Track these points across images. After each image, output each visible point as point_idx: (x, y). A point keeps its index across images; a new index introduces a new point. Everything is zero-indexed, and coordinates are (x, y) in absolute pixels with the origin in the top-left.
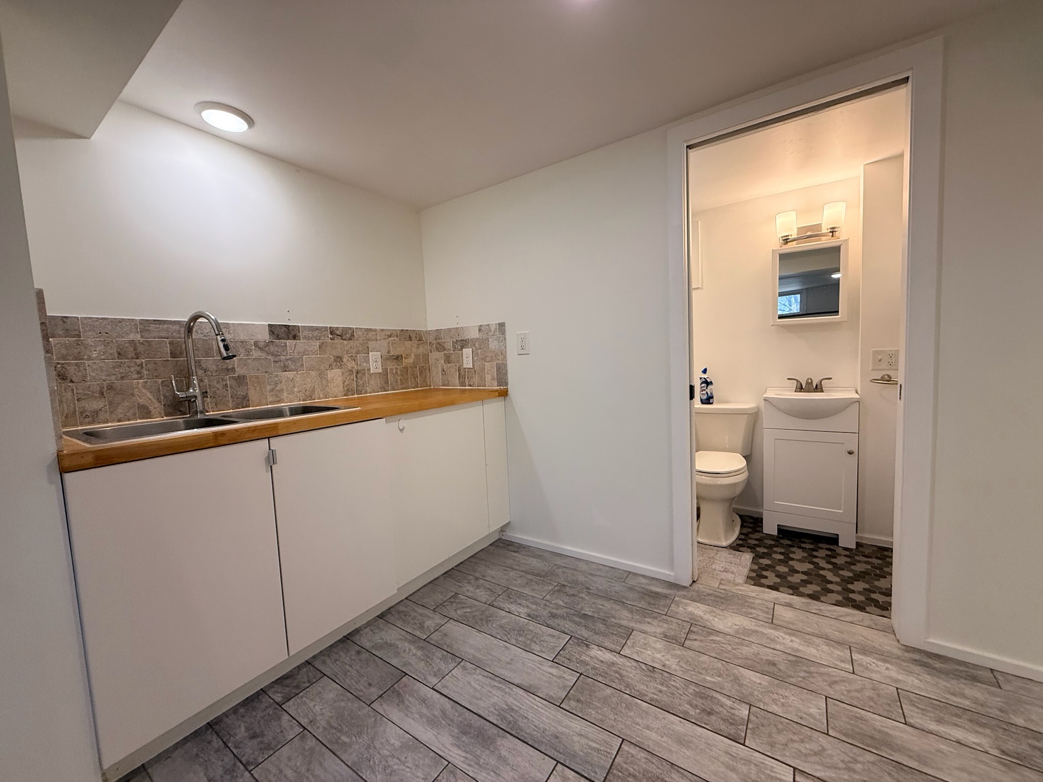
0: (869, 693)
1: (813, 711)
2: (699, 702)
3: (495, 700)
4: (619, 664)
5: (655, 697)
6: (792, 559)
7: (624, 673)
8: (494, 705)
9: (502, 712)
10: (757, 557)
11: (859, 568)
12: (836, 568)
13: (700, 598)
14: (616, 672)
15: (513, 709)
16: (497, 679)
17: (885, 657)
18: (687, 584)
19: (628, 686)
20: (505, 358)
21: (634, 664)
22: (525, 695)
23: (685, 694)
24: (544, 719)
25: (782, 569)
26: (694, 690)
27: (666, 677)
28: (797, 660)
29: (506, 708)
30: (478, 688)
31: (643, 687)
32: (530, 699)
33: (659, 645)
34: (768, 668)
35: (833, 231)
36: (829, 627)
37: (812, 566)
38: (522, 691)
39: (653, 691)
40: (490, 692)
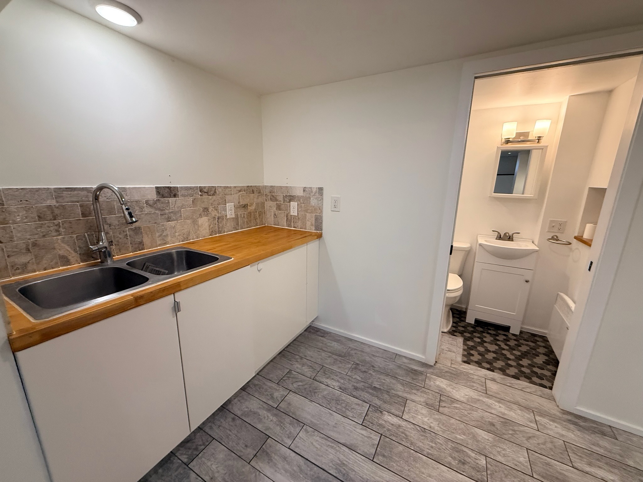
0: (549, 445)
1: (522, 459)
2: (456, 455)
3: (331, 456)
4: (403, 427)
5: (430, 451)
6: (486, 342)
7: (407, 433)
8: (332, 461)
9: (338, 467)
10: (466, 340)
12: (511, 349)
13: (441, 375)
14: (403, 433)
15: (344, 464)
16: (329, 439)
17: (554, 419)
18: (432, 364)
19: (412, 444)
20: (322, 212)
21: (412, 426)
22: (350, 452)
23: (447, 449)
24: (365, 471)
25: (481, 349)
26: (451, 446)
27: (433, 436)
28: (506, 422)
29: (340, 462)
30: (319, 447)
31: (421, 444)
32: (354, 455)
33: (425, 411)
34: (490, 427)
35: (539, 139)
36: (519, 396)
37: (497, 347)
38: (347, 449)
39: (428, 447)
40: (327, 450)
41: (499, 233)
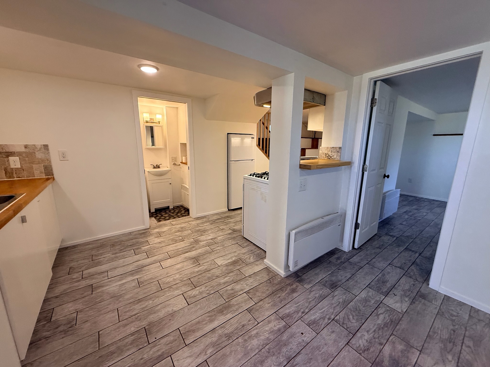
0: (194, 226)
1: (189, 232)
4: (152, 246)
6: (163, 215)
7: (154, 246)
10: (155, 217)
11: (177, 211)
12: (173, 213)
13: (155, 228)
17: (193, 221)
18: (149, 227)
19: (158, 247)
20: (50, 162)
21: (155, 244)
22: (138, 262)
25: (162, 218)
28: (182, 228)
30: (122, 270)
31: (161, 245)
32: (140, 262)
33: (156, 239)
34: (179, 231)
35: (159, 122)
36: (182, 221)
37: (168, 215)
38: (136, 262)
39: (164, 245)
40: (127, 268)
41: (153, 165)
